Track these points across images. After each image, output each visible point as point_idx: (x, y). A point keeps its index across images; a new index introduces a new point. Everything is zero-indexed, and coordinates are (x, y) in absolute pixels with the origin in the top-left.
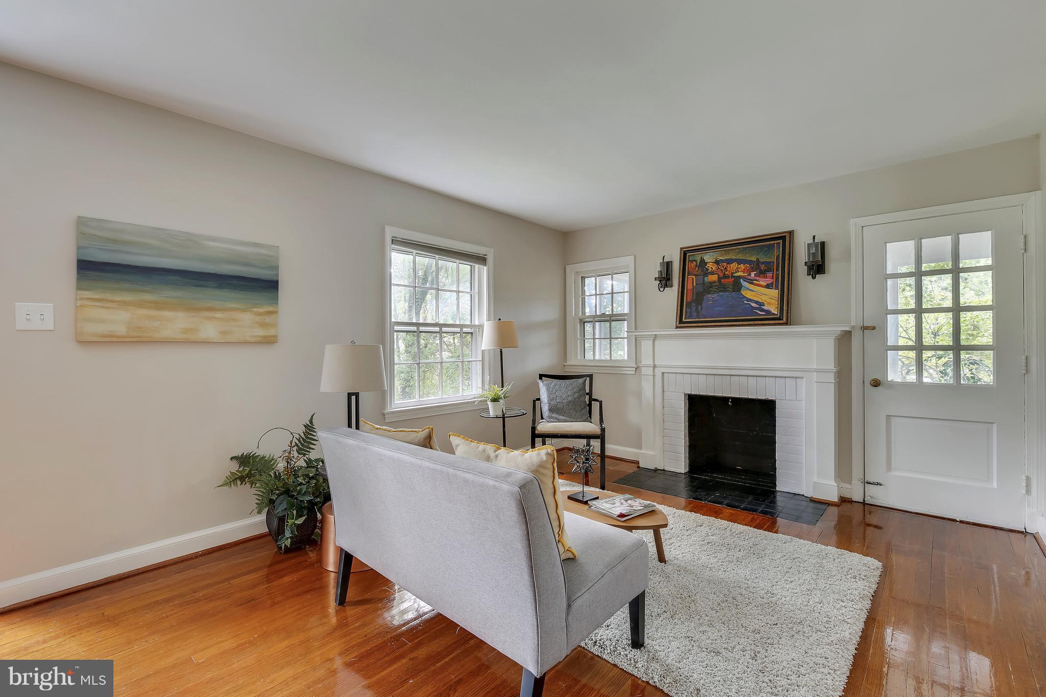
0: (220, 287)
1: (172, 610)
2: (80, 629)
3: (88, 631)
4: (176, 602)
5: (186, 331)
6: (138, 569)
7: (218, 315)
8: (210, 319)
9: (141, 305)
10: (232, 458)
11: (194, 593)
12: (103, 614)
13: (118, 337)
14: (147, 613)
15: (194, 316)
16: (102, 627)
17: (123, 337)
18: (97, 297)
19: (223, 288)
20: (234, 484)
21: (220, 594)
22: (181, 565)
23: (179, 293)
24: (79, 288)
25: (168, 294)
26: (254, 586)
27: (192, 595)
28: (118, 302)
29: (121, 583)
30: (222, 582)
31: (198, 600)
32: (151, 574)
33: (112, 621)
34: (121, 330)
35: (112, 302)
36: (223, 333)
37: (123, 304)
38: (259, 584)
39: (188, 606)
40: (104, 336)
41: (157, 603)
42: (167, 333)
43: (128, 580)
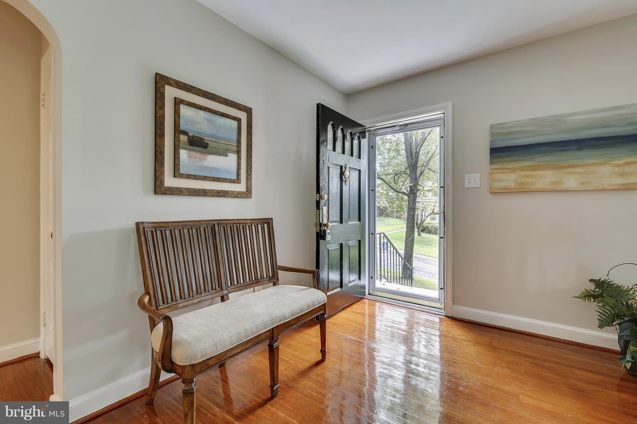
0: (580, 149)
1: (525, 363)
2: (479, 343)
3: (481, 347)
4: (530, 360)
5: (553, 183)
6: (520, 331)
7: (579, 170)
8: (571, 173)
9: (523, 169)
10: (590, 280)
11: (544, 361)
12: (492, 343)
13: (510, 189)
14: (512, 356)
15: (559, 173)
16: (488, 349)
17: (513, 189)
18: (499, 167)
19: (583, 149)
20: (588, 300)
21: (560, 372)
22: (546, 342)
23: (547, 158)
24: (491, 163)
25: (540, 160)
26: (590, 383)
27: (542, 362)
28: (511, 168)
29: (508, 333)
30: (567, 366)
31: (544, 367)
32: (526, 337)
33: (493, 348)
34: (512, 185)
35: (507, 169)
36: (583, 183)
37: (514, 170)
38: (594, 384)
39: (536, 367)
40: (503, 189)
41: (520, 354)
42: (540, 185)
43: (512, 334)
